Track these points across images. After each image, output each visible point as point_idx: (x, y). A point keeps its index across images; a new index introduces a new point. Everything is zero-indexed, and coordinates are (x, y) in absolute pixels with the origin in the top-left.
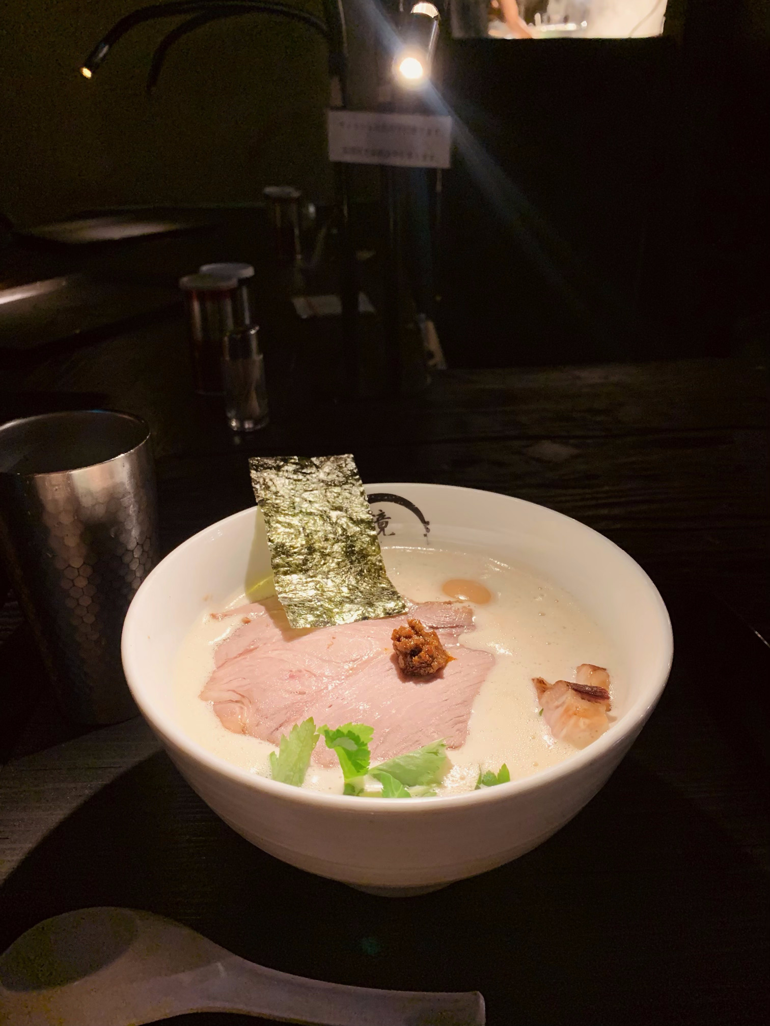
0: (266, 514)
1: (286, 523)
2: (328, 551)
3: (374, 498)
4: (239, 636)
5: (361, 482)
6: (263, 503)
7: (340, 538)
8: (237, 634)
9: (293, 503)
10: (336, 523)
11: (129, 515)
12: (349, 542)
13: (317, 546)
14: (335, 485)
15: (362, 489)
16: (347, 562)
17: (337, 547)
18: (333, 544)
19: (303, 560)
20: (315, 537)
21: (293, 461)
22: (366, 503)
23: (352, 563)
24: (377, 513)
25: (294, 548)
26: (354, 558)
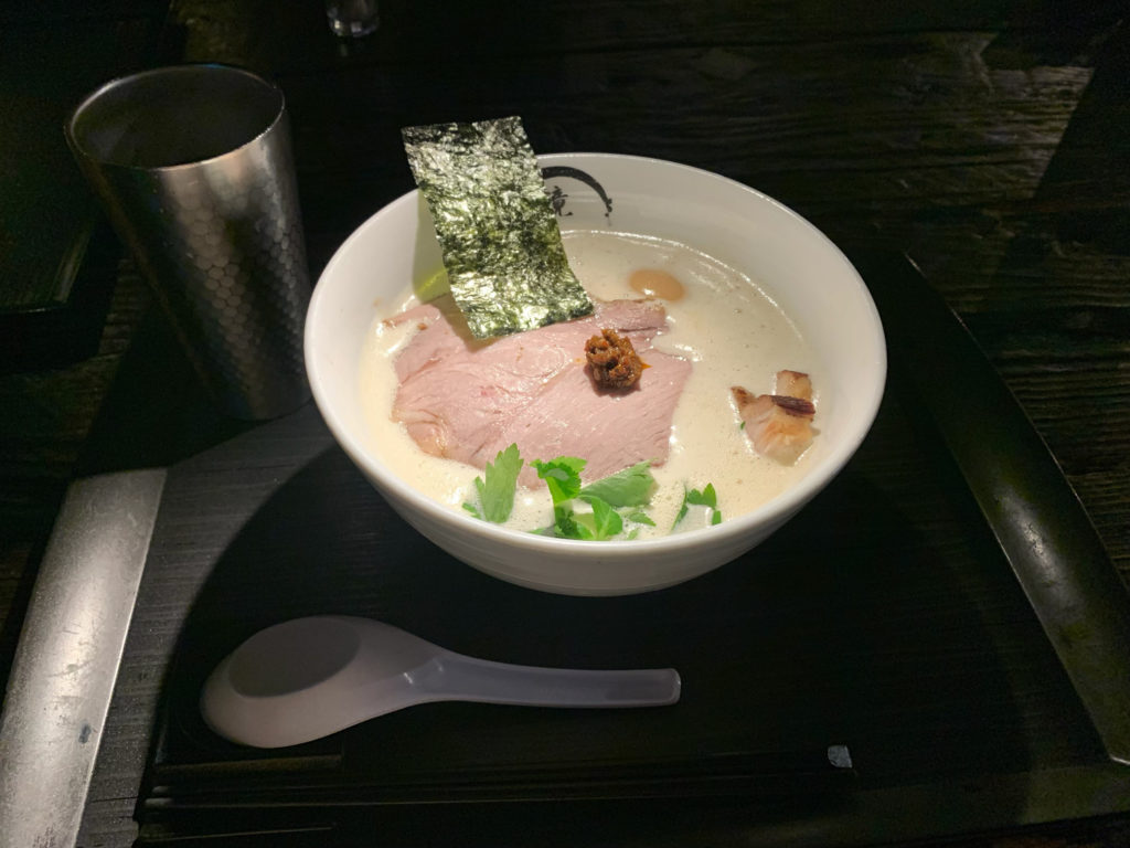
0: (430, 200)
1: (453, 209)
2: (503, 241)
3: (549, 173)
4: (418, 345)
5: (532, 152)
6: (425, 185)
7: (516, 224)
8: (415, 343)
9: (458, 184)
10: (509, 205)
11: (273, 205)
12: (525, 229)
13: (491, 236)
14: (504, 158)
15: (534, 162)
16: (525, 254)
17: (513, 236)
18: (508, 233)
19: (477, 254)
20: (488, 225)
21: (452, 129)
22: (541, 180)
23: (531, 254)
24: (552, 190)
25: (466, 241)
26: (532, 248)
